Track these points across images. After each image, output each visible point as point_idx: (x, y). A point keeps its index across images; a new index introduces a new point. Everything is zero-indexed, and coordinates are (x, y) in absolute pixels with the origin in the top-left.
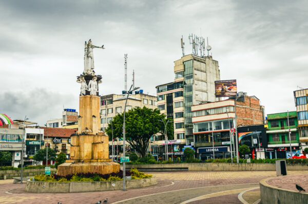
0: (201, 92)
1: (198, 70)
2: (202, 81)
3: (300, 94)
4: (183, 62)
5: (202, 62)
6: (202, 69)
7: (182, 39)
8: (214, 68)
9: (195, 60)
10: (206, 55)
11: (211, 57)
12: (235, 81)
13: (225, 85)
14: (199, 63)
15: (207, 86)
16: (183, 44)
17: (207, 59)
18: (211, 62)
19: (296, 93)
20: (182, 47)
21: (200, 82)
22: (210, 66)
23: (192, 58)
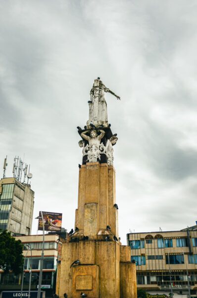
0: (15, 222)
1: (17, 197)
2: (18, 209)
3: (134, 238)
4: (2, 185)
5: (22, 189)
6: (21, 197)
7: (6, 159)
8: (31, 198)
9: (16, 184)
10: (26, 183)
11: (30, 186)
12: (61, 215)
13: (50, 217)
14: (19, 189)
15: (22, 216)
16: (6, 164)
17: (26, 187)
18: (29, 191)
19: (130, 235)
20: (4, 168)
21: (17, 211)
22: (28, 195)
23: (14, 182)
